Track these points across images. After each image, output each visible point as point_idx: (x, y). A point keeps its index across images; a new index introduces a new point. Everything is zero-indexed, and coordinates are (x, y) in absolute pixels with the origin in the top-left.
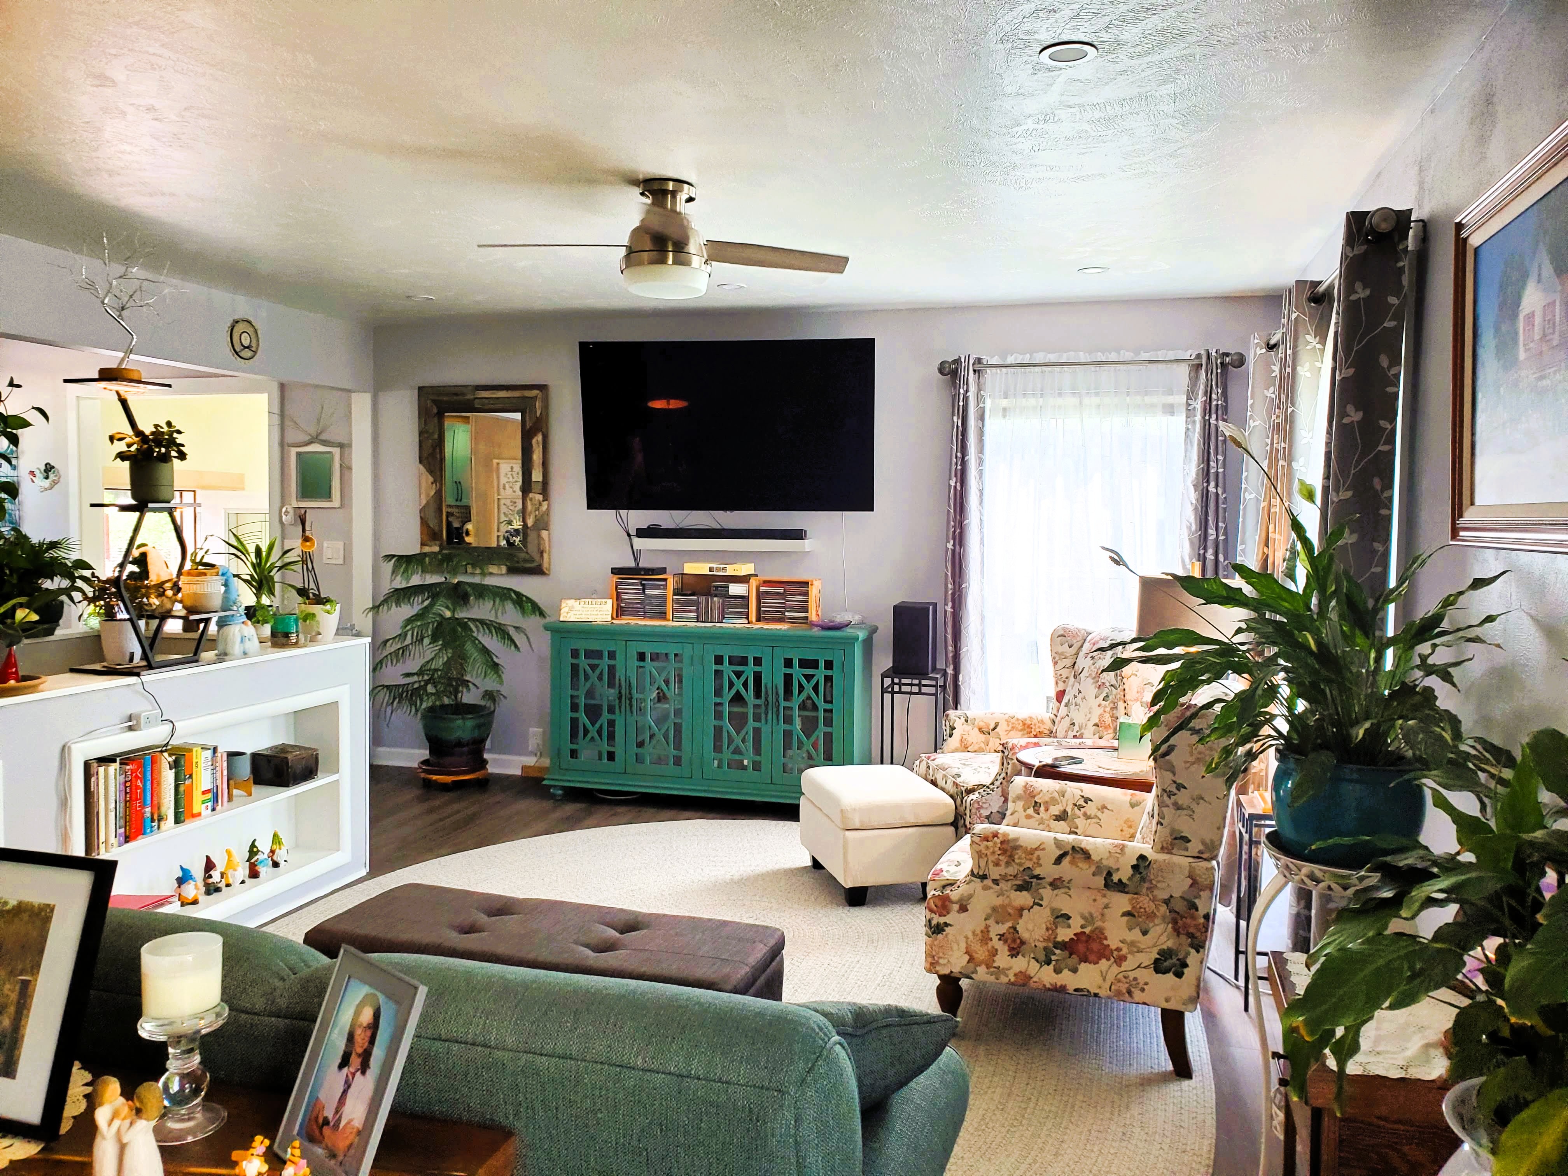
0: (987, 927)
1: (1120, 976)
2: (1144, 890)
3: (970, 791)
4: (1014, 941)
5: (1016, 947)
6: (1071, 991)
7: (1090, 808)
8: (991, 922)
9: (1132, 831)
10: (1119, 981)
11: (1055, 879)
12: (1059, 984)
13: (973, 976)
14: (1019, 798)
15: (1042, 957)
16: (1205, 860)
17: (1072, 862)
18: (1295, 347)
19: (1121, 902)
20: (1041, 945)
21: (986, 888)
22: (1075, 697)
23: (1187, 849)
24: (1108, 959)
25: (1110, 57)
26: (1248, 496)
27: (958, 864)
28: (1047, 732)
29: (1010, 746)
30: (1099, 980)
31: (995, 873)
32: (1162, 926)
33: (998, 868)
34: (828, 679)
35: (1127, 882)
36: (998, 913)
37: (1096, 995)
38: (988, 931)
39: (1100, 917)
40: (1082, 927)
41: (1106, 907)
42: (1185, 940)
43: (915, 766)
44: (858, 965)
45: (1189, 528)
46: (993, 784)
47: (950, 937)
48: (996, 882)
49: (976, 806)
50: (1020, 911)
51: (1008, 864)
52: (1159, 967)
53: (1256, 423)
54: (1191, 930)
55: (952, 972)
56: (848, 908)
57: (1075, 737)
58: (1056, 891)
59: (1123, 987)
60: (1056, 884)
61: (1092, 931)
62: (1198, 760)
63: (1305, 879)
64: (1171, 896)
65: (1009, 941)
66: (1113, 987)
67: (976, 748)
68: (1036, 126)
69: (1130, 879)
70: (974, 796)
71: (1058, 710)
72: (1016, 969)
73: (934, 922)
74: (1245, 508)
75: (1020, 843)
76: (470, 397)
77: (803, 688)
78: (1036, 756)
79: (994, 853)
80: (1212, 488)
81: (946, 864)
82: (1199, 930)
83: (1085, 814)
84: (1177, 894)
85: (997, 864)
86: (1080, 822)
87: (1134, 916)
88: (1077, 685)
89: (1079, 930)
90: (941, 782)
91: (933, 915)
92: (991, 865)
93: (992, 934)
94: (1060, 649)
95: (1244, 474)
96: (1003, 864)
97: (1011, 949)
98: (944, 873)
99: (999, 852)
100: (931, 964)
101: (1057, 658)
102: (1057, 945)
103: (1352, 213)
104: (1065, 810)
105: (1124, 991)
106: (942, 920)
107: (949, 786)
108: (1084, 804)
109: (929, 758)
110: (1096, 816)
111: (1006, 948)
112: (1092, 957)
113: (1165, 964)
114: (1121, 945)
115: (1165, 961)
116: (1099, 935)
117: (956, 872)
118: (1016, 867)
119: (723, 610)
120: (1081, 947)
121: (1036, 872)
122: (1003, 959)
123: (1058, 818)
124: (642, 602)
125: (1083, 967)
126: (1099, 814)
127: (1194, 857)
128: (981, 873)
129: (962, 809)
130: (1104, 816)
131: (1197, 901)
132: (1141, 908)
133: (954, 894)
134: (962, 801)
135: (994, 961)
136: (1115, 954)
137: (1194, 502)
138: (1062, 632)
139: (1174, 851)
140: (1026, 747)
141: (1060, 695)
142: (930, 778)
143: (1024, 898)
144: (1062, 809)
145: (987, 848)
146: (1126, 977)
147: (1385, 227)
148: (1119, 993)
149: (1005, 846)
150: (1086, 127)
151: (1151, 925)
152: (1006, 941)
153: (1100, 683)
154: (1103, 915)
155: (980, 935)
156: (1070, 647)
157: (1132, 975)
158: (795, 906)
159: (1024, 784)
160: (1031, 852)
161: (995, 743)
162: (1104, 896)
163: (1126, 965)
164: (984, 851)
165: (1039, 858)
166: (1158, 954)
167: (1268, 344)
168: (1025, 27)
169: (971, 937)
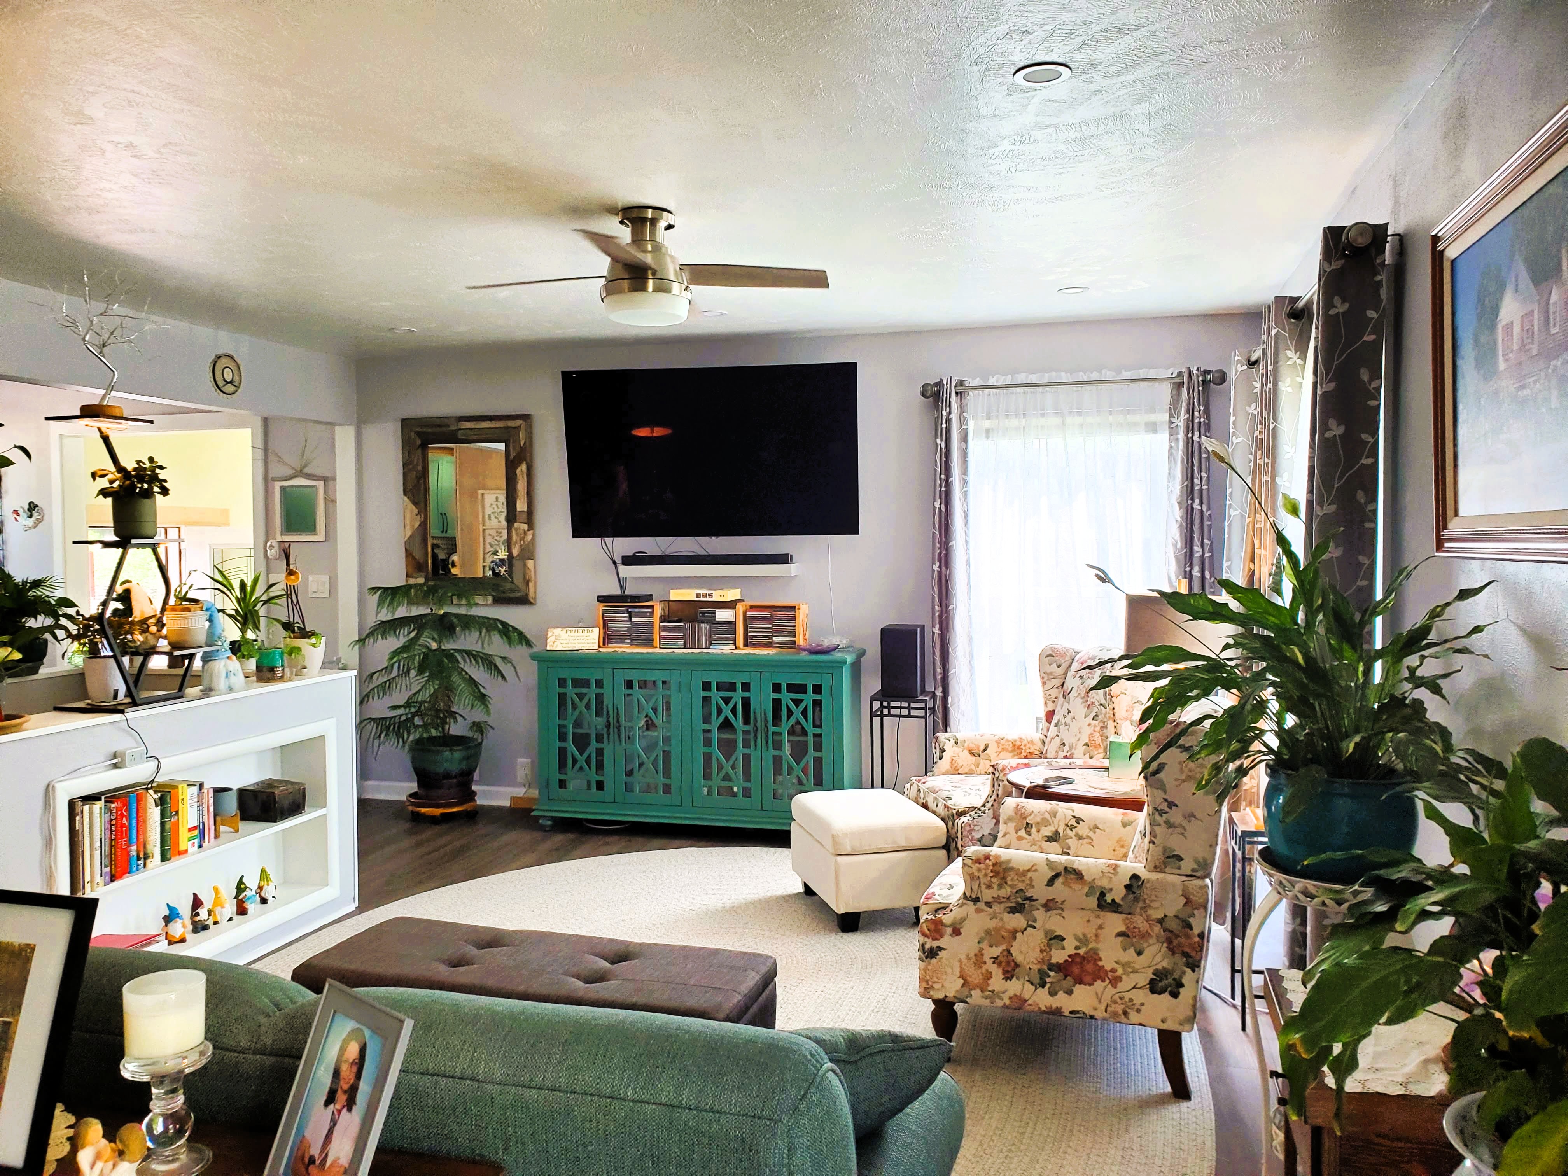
0: (981, 950)
1: (1116, 997)
2: (1138, 910)
3: (961, 814)
4: (1008, 963)
5: (1010, 970)
6: (1067, 1013)
7: (1082, 829)
8: (985, 945)
9: (1124, 850)
10: (1115, 1002)
11: (1048, 900)
12: (1054, 1006)
13: (968, 1000)
14: (1010, 819)
15: (1037, 980)
16: (1198, 878)
17: (1065, 883)
18: (1276, 362)
19: (1115, 922)
20: (1035, 967)
21: (978, 911)
22: (1065, 717)
23: (1179, 868)
24: (1103, 981)
25: (1084, 77)
26: (1233, 513)
27: (951, 887)
28: (1037, 753)
29: (1000, 767)
30: (1095, 1003)
31: (987, 895)
32: (1156, 947)
33: (991, 891)
34: (817, 704)
35: (1121, 903)
36: (991, 936)
37: (1092, 1017)
38: (982, 955)
39: (1094, 938)
40: (1077, 948)
41: (1100, 927)
42: (1181, 960)
43: (905, 790)
44: (852, 991)
45: (1175, 546)
46: (984, 806)
47: (943, 960)
48: (989, 905)
49: (968, 828)
50: (1014, 933)
51: (1000, 886)
52: (1154, 987)
53: (1239, 440)
54: (1187, 950)
55: (946, 996)
56: (841, 934)
57: (1065, 757)
58: (1049, 913)
59: (1119, 1009)
60: (1049, 905)
61: (1087, 953)
62: (1189, 778)
63: (1300, 896)
64: (1165, 916)
65: (1003, 964)
66: (1109, 1009)
67: (966, 770)
68: (1013, 147)
69: (1123, 899)
70: (964, 819)
71: (1048, 731)
72: (1011, 993)
73: (927, 946)
74: (1230, 525)
75: (1012, 865)
76: (453, 428)
77: (793, 713)
78: (1026, 778)
79: (986, 875)
80: (1196, 506)
81: (939, 887)
82: (1193, 949)
83: (1077, 835)
84: (1171, 914)
85: (989, 887)
86: (1073, 843)
87: (1128, 936)
88: (1066, 706)
89: (1073, 952)
90: (931, 805)
91: (926, 939)
92: (983, 887)
93: (987, 958)
94: (1049, 669)
95: (1229, 491)
96: (995, 886)
97: (1005, 972)
98: (937, 897)
99: (991, 874)
100: (926, 989)
101: (1045, 679)
102: (1052, 967)
103: (1329, 228)
104: (1057, 831)
105: (1121, 1012)
106: (935, 944)
107: (941, 810)
108: (1076, 825)
109: (919, 781)
110: (1088, 837)
111: (1000, 971)
112: (1087, 979)
113: (1160, 984)
114: (1116, 966)
115: (1161, 981)
116: (1093, 957)
117: (948, 896)
118: (1009, 889)
119: (710, 636)
120: (1076, 970)
121: (1028, 894)
122: (997, 982)
123: (1050, 839)
124: (629, 629)
125: (1079, 989)
126: (1091, 834)
127: (1187, 876)
128: (974, 896)
129: (953, 832)
130: (1096, 836)
131: (1191, 920)
132: (1134, 928)
133: (947, 919)
134: (953, 824)
135: (988, 985)
136: (1110, 974)
137: (1179, 519)
138: (1050, 652)
139: (1167, 870)
140: (1017, 767)
141: (1050, 715)
142: (921, 801)
143: (1017, 921)
144: (1054, 829)
145: (979, 870)
146: (1121, 998)
147: (1362, 241)
148: (1115, 1015)
149: (997, 868)
150: (1062, 147)
151: (1145, 945)
152: (999, 965)
153: (1089, 702)
154: (1097, 936)
155: (974, 959)
156: (1059, 666)
157: (1127, 996)
158: (787, 933)
159: (1015, 805)
160: (1024, 873)
161: (985, 765)
162: (1098, 916)
163: (1123, 986)
164: (976, 874)
165: (1031, 879)
166: (1154, 974)
167: (1249, 361)
168: (998, 49)
169: (965, 961)
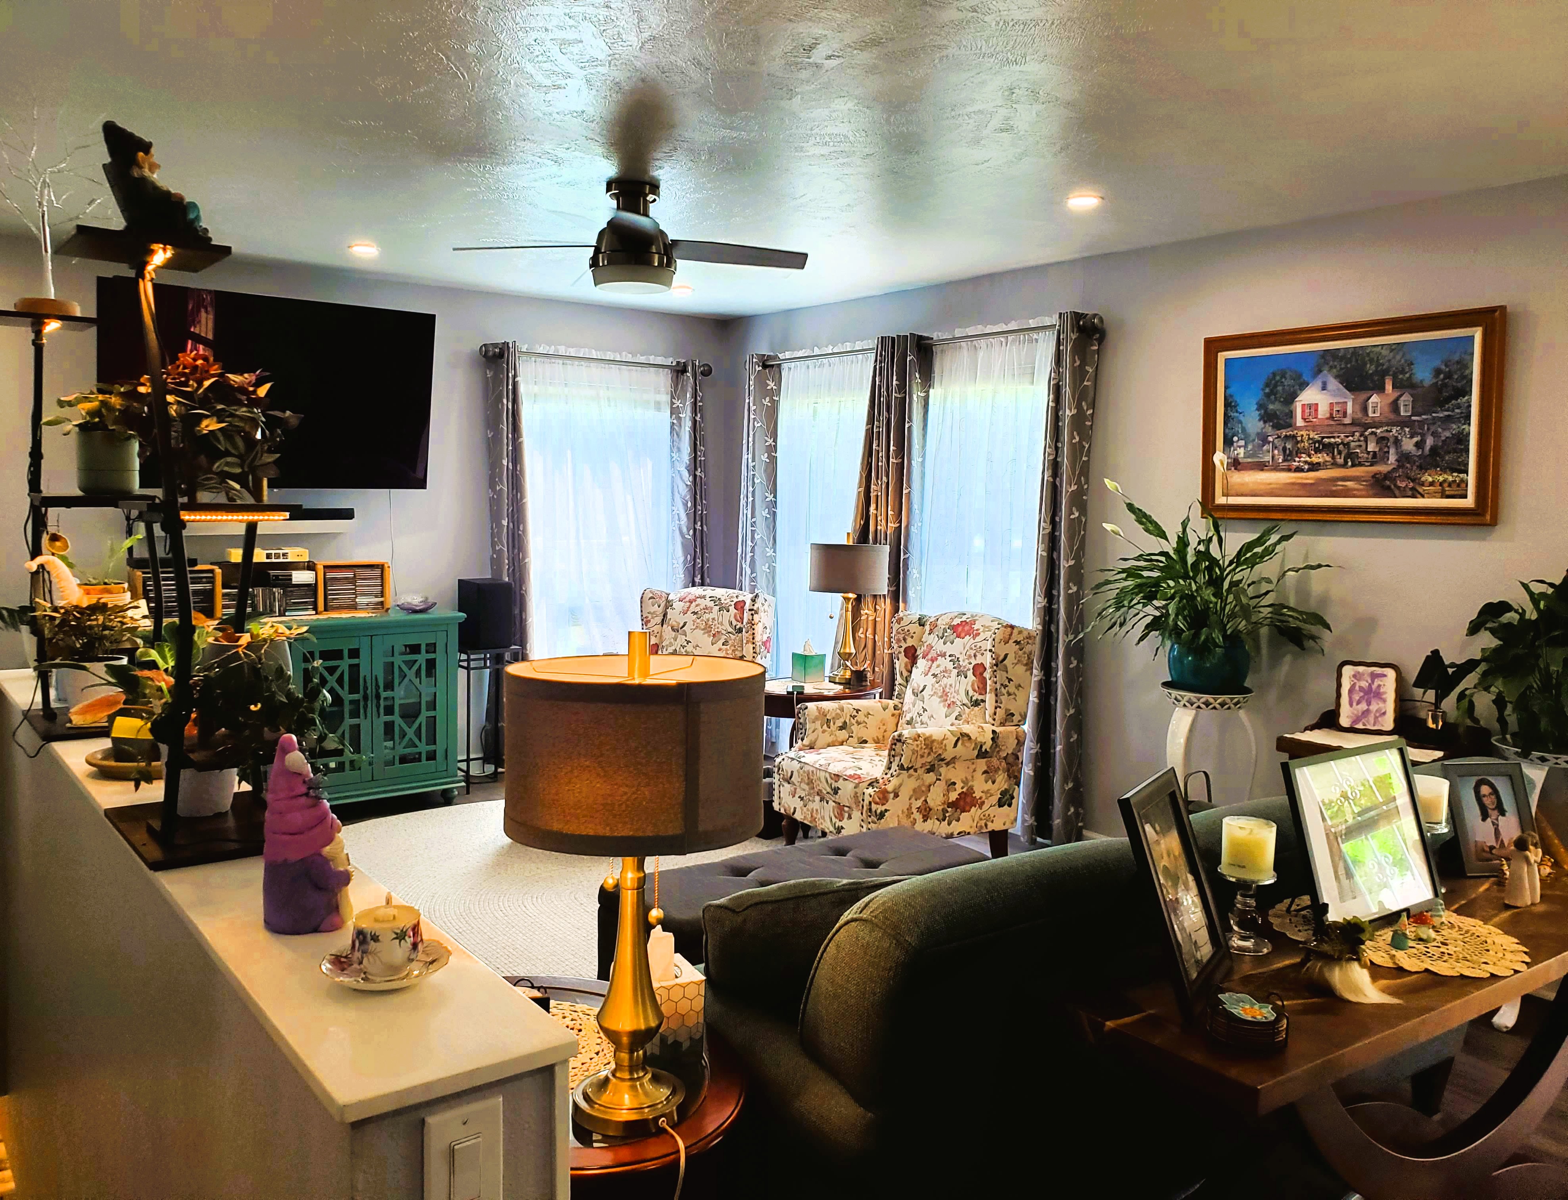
0: (911, 804)
1: (982, 816)
2: (995, 754)
4: (925, 809)
5: (927, 814)
7: (861, 717)
8: (912, 801)
10: (982, 820)
12: (950, 833)
14: (817, 718)
15: (941, 817)
17: (962, 745)
19: (982, 764)
20: (940, 808)
21: (910, 776)
23: (1013, 721)
24: (977, 806)
30: (971, 822)
32: (1002, 776)
33: (923, 759)
34: (431, 662)
35: (989, 750)
36: (917, 793)
37: (969, 833)
38: (911, 808)
39: (971, 779)
40: (962, 788)
41: (974, 771)
42: (1013, 781)
47: (888, 819)
48: (916, 770)
50: (929, 787)
51: (929, 754)
52: (1001, 803)
54: (1016, 774)
58: (948, 767)
59: (983, 823)
60: (950, 762)
61: (967, 790)
62: (1019, 661)
66: (978, 825)
75: (934, 738)
80: (699, 473)
83: (858, 721)
85: (922, 756)
86: (855, 728)
87: (988, 773)
89: (961, 791)
91: (878, 806)
93: (914, 810)
94: (652, 609)
96: (926, 755)
97: (924, 816)
99: (924, 747)
101: (649, 618)
102: (949, 805)
105: (983, 825)
108: (856, 714)
110: (864, 722)
111: (921, 816)
112: (967, 808)
113: (1004, 800)
114: (981, 795)
115: (1003, 798)
116: (970, 792)
117: (868, 773)
118: (934, 755)
120: (962, 803)
121: (941, 757)
122: (920, 826)
123: (841, 728)
125: (963, 816)
127: (1016, 725)
128: (910, 766)
131: (1018, 754)
132: (993, 766)
135: (914, 828)
136: (980, 801)
137: (689, 484)
138: (649, 595)
139: (1005, 724)
143: (931, 777)
144: (843, 720)
145: (917, 746)
146: (985, 816)
148: (980, 828)
149: (926, 742)
151: (995, 776)
152: (921, 812)
154: (973, 777)
155: (907, 812)
156: (659, 606)
157: (987, 813)
160: (939, 742)
162: (977, 763)
163: (984, 808)
165: (945, 746)
166: (1000, 794)
167: (764, 364)
169: (901, 815)
